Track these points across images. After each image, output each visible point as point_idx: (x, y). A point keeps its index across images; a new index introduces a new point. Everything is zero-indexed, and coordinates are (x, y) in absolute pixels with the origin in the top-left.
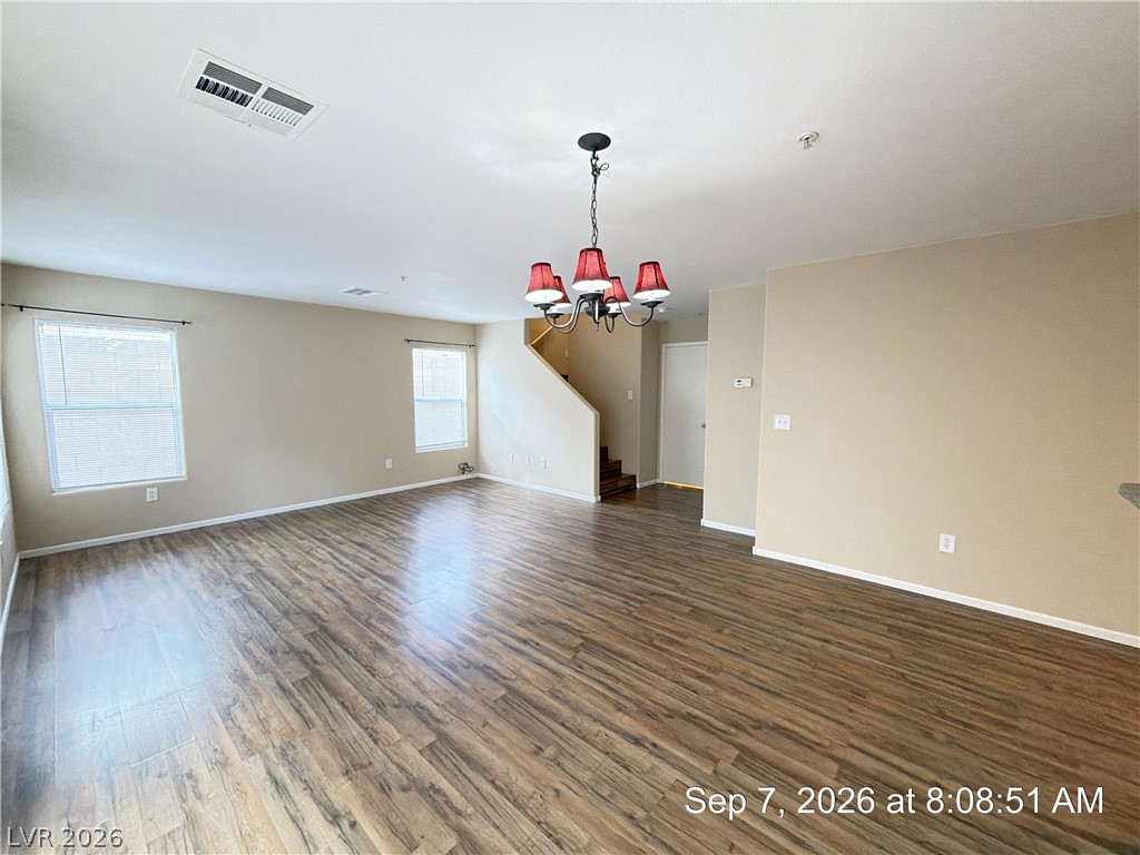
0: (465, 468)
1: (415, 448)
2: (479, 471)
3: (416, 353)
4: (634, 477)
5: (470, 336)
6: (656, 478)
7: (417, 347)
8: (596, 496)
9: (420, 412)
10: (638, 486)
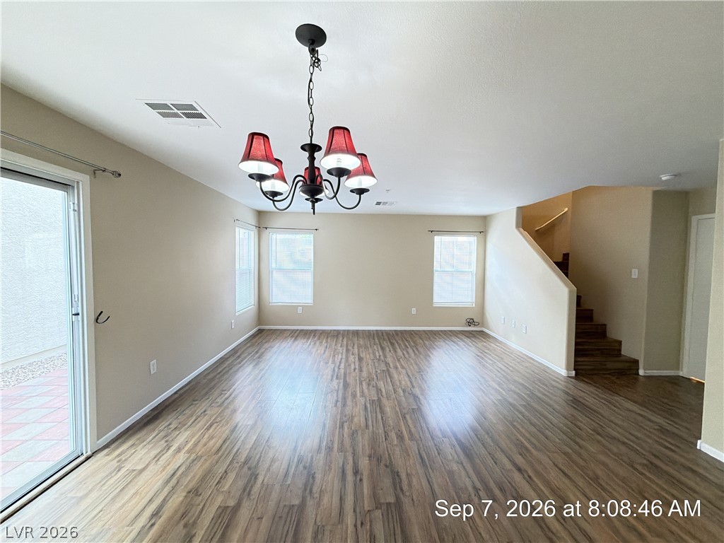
0: (471, 322)
1: (432, 303)
2: (483, 326)
3: (437, 239)
4: (636, 362)
5: (480, 225)
6: (678, 369)
7: (438, 235)
8: (568, 369)
9: (437, 278)
10: (641, 372)
